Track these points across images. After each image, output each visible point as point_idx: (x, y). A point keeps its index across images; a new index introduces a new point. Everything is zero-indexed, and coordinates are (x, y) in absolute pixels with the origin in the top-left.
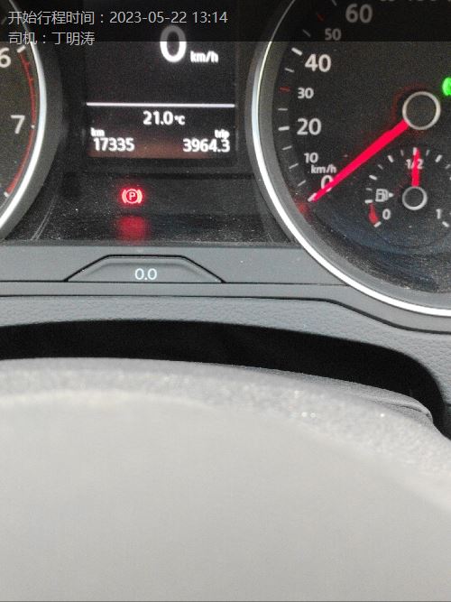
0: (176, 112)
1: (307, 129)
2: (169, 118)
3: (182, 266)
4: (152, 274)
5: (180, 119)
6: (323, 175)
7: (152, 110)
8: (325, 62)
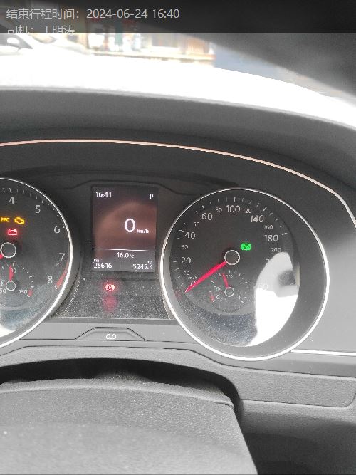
0: (130, 253)
1: (185, 262)
2: (128, 255)
3: (127, 333)
4: (114, 337)
5: (132, 256)
6: (191, 280)
7: (120, 252)
8: (193, 234)
